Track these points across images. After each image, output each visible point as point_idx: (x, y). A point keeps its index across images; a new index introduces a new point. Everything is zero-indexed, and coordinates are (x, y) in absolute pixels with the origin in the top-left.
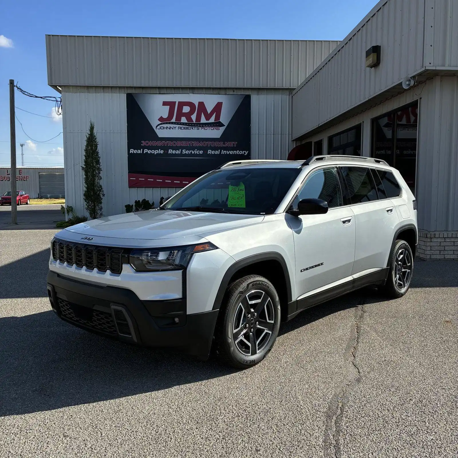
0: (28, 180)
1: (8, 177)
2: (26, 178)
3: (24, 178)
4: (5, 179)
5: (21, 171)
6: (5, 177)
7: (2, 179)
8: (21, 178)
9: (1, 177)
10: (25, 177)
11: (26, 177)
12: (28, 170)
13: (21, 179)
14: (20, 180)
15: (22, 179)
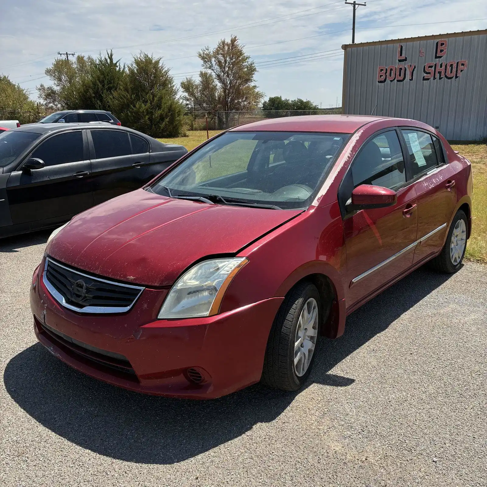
0: (460, 74)
1: (401, 69)
2: (454, 70)
3: (449, 68)
4: (390, 76)
5: (442, 44)
6: (391, 70)
7: (383, 78)
8: (438, 69)
9: (382, 70)
10: (451, 65)
11: (455, 66)
12: (467, 38)
13: (440, 73)
14: (434, 78)
15: (443, 73)
